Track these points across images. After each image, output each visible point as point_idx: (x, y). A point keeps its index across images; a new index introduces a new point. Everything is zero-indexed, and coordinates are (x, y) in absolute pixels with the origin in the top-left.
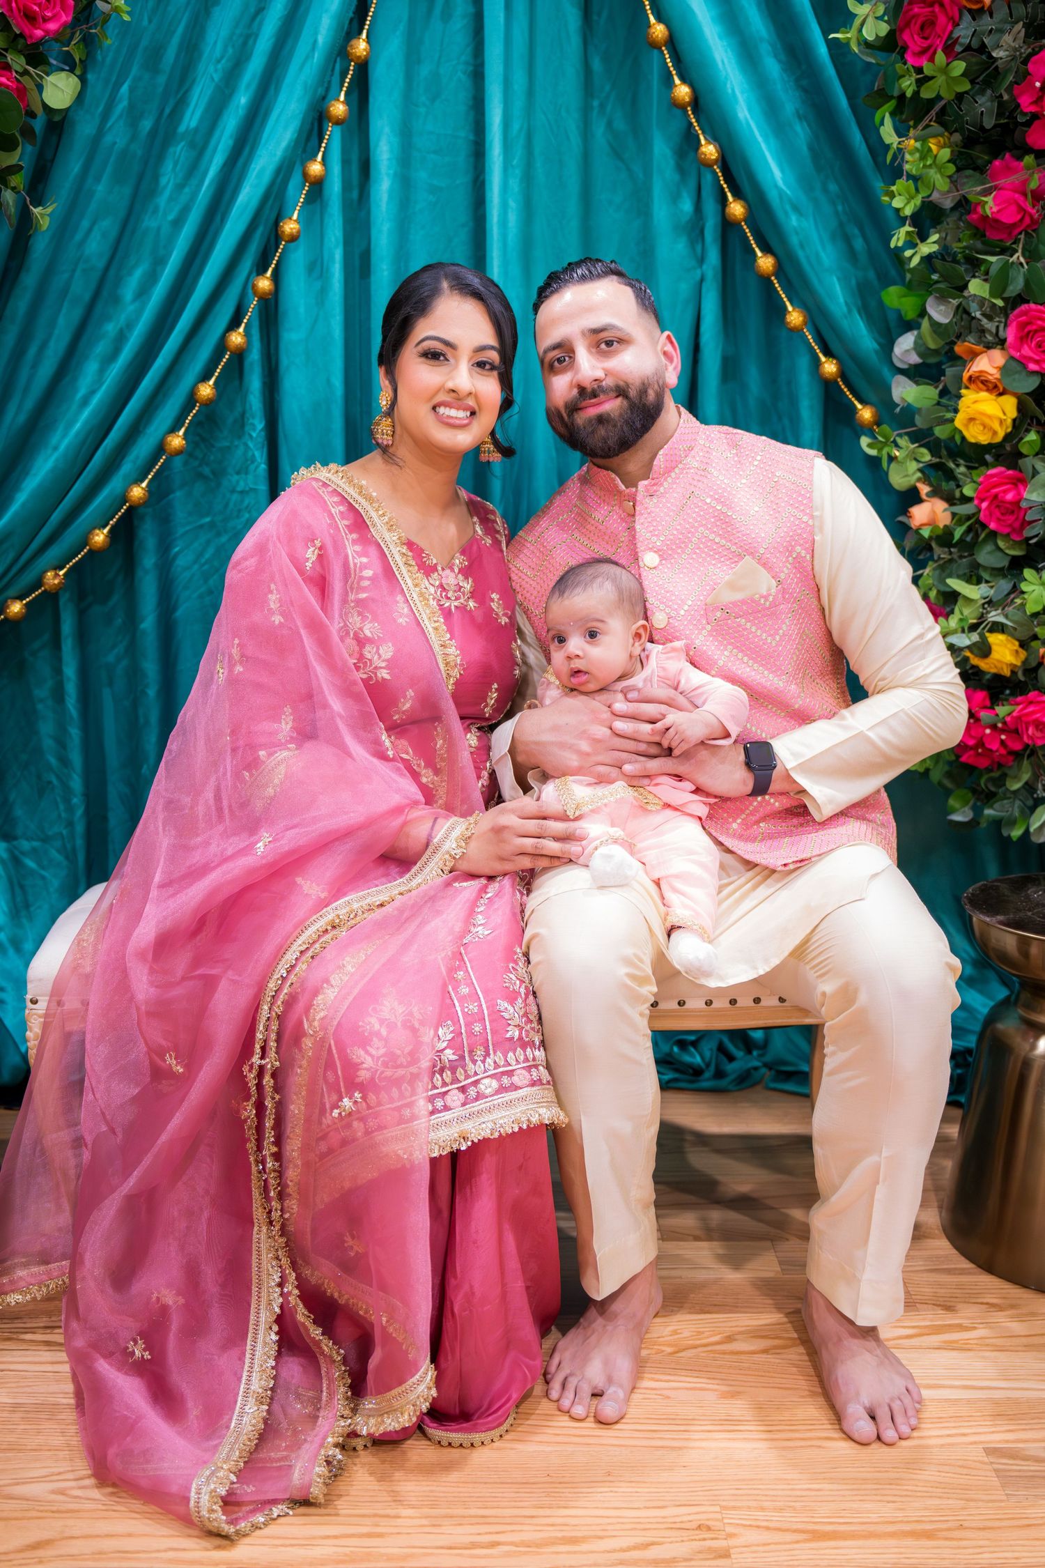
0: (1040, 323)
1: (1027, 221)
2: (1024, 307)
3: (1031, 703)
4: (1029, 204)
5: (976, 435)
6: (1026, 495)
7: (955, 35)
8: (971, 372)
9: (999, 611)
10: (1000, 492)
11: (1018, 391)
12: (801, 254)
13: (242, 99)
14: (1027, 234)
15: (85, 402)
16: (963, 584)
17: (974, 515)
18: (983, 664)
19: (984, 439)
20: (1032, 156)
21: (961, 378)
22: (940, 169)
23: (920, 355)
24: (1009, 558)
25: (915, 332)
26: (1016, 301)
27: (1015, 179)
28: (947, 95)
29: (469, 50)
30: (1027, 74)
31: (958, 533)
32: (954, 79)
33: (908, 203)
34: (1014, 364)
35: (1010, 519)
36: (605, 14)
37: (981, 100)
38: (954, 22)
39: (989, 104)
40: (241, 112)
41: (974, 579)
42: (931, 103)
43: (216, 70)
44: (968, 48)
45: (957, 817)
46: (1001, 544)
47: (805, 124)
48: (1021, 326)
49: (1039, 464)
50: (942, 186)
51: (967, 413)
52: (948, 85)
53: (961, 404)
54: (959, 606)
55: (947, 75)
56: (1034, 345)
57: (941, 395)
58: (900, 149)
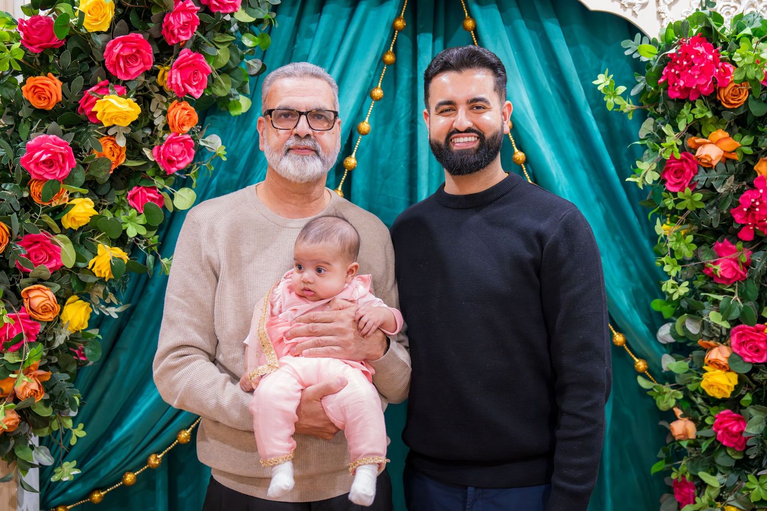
0: (752, 337)
1: (740, 277)
2: (740, 326)
4: (740, 269)
5: (712, 392)
6: (746, 430)
7: (696, 179)
8: (709, 358)
9: (733, 497)
10: (730, 426)
11: (740, 372)
14: (739, 283)
16: (708, 475)
17: (712, 438)
19: (719, 396)
20: (741, 244)
21: (702, 361)
22: (687, 245)
23: (674, 338)
24: (734, 461)
25: (671, 324)
26: (735, 322)
27: (732, 256)
28: (691, 208)
29: (408, 154)
30: (738, 203)
31: (705, 446)
32: (696, 202)
33: (673, 269)
34: (736, 357)
35: (736, 440)
37: (710, 212)
38: (694, 172)
39: (715, 214)
41: (713, 471)
42: (682, 212)
44: (704, 187)
46: (729, 452)
47: (601, 204)
48: (740, 336)
49: (751, 411)
50: (689, 255)
51: (708, 379)
52: (692, 204)
53: (705, 375)
54: (707, 490)
55: (692, 199)
56: (747, 347)
57: (690, 367)
58: (665, 236)
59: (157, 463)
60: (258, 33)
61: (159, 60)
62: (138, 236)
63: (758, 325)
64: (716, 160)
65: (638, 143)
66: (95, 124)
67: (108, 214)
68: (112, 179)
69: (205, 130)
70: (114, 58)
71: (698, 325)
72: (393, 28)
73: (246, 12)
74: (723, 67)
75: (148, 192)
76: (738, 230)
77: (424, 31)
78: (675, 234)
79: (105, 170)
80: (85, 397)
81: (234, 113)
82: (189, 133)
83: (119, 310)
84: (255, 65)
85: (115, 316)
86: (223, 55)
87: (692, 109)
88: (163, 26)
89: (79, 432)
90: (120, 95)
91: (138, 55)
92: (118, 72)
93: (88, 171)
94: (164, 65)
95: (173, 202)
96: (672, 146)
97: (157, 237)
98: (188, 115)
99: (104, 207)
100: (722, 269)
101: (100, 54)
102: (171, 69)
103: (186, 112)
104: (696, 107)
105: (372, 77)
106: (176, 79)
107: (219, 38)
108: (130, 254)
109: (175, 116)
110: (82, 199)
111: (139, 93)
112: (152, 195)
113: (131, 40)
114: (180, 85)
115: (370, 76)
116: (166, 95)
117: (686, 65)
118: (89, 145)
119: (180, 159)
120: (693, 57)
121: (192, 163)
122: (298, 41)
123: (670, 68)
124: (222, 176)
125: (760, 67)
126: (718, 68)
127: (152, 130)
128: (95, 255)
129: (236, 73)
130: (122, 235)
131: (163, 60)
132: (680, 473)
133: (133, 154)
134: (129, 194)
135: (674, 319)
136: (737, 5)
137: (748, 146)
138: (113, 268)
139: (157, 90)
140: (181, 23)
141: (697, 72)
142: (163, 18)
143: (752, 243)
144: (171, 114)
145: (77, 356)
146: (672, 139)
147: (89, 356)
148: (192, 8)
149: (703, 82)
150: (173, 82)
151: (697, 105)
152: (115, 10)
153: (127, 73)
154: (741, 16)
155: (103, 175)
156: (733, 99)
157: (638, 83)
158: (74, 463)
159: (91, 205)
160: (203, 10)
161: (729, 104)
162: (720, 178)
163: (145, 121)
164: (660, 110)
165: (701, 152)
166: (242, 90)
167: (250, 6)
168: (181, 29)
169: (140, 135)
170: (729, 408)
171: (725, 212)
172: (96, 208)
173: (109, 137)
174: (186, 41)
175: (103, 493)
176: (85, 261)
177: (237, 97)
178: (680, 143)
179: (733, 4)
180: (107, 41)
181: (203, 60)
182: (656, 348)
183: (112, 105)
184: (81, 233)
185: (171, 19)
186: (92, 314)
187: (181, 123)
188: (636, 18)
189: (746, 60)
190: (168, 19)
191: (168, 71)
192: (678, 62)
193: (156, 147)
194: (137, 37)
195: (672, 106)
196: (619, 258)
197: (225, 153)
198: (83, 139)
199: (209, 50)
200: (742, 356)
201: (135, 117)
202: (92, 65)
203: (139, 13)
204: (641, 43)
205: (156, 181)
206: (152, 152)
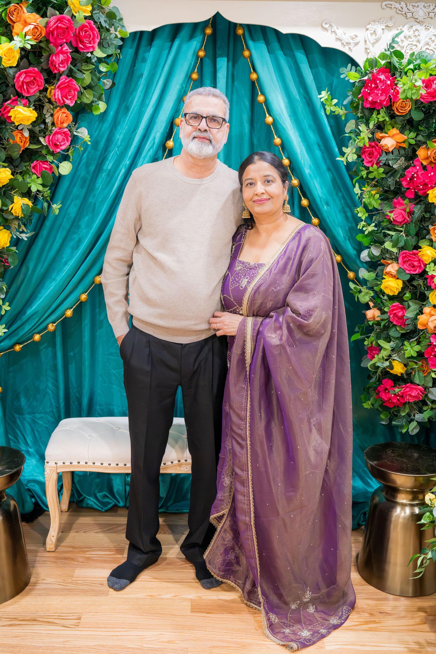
0: (409, 258)
1: (406, 221)
2: (405, 251)
3: (407, 387)
4: (406, 216)
5: (387, 292)
6: (406, 315)
7: (380, 159)
8: (387, 271)
9: (396, 354)
10: (398, 312)
11: (404, 279)
12: (328, 220)
13: (127, 162)
14: (406, 224)
15: (66, 263)
16: (385, 342)
17: (387, 319)
18: (391, 372)
19: (391, 294)
20: (408, 200)
21: (383, 272)
22: (376, 201)
23: (370, 259)
24: (401, 334)
25: (369, 250)
26: (402, 249)
27: (402, 207)
28: (378, 177)
30: (405, 175)
31: (383, 324)
32: (380, 173)
33: (364, 215)
34: (402, 270)
35: (401, 321)
36: (259, 124)
37: (389, 180)
38: (380, 154)
39: (392, 181)
40: (127, 166)
41: (388, 340)
42: (373, 179)
43: (118, 150)
44: (385, 164)
45: (384, 423)
46: (398, 328)
48: (404, 258)
49: (411, 303)
50: (377, 206)
51: (385, 284)
52: (379, 176)
53: (383, 281)
54: (382, 351)
55: (378, 172)
56: (407, 265)
57: (377, 276)
58: (361, 194)
59: (53, 328)
60: (110, 63)
61: (47, 81)
62: (38, 191)
63: (415, 251)
64: (391, 147)
65: (347, 135)
66: (10, 123)
67: (20, 178)
68: (21, 156)
69: (77, 125)
70: (20, 84)
71: (380, 251)
72: (198, 56)
73: (101, 50)
74: (395, 89)
75: (43, 164)
76: (405, 191)
77: (221, 56)
78: (368, 193)
79: (17, 151)
80: (9, 288)
81: (96, 113)
82: (67, 127)
83: (28, 235)
84: (108, 83)
85: (26, 239)
86: (87, 78)
87: (377, 115)
88: (50, 63)
89: (6, 307)
90: (25, 105)
91: (35, 81)
92: (23, 91)
93: (7, 151)
94: (51, 85)
95: (58, 170)
96: (364, 138)
97: (49, 191)
98: (66, 116)
99: (17, 173)
100: (395, 216)
101: (12, 80)
102: (55, 89)
103: (65, 115)
104: (380, 114)
105: (184, 88)
106: (58, 95)
107: (84, 67)
108: (33, 201)
109: (58, 118)
110: (4, 169)
111: (37, 103)
112: (45, 166)
113: (30, 72)
114: (61, 99)
115: (183, 88)
116: (53, 104)
117: (374, 87)
118: (7, 136)
119: (62, 144)
120: (378, 82)
121: (70, 145)
122: (137, 65)
123: (365, 88)
124: (90, 152)
125: (417, 90)
126: (392, 89)
127: (45, 125)
128: (13, 202)
129: (96, 88)
130: (28, 190)
131: (50, 81)
132: (370, 341)
133: (33, 140)
134: (32, 165)
135: (370, 246)
136: (418, 44)
137: (413, 139)
138: (22, 210)
139: (48, 101)
140: (60, 60)
141: (380, 92)
142: (49, 57)
143: (415, 199)
144: (56, 117)
145: (4, 263)
146: (365, 133)
147: (11, 262)
148: (67, 51)
149: (383, 98)
150: (56, 97)
151: (381, 113)
152: (21, 53)
153: (28, 92)
154: (412, 54)
155: (16, 154)
156: (401, 110)
157: (349, 96)
158: (4, 326)
159: (9, 172)
160: (74, 50)
161: (399, 112)
162: (395, 159)
163: (41, 119)
164: (359, 115)
165: (383, 142)
166: (100, 99)
167: (103, 46)
168: (60, 63)
169: (37, 129)
170: (398, 301)
171: (398, 180)
172: (12, 174)
173: (19, 131)
174: (64, 71)
175: (21, 346)
176: (7, 206)
177: (98, 103)
178: (370, 136)
179: (414, 43)
180: (16, 72)
181: (75, 82)
182: (360, 265)
183: (20, 112)
184: (4, 189)
185: (54, 58)
186: (12, 238)
187: (62, 122)
188: (351, 52)
189: (405, 86)
190: (52, 58)
191: (53, 89)
192: (370, 85)
193: (47, 137)
194: (34, 70)
195: (367, 113)
196: (340, 207)
197: (90, 139)
198: (3, 132)
199: (79, 75)
200: (404, 270)
201: (35, 119)
202: (7, 86)
203: (34, 53)
204: (351, 71)
205: (48, 157)
206: (45, 139)
